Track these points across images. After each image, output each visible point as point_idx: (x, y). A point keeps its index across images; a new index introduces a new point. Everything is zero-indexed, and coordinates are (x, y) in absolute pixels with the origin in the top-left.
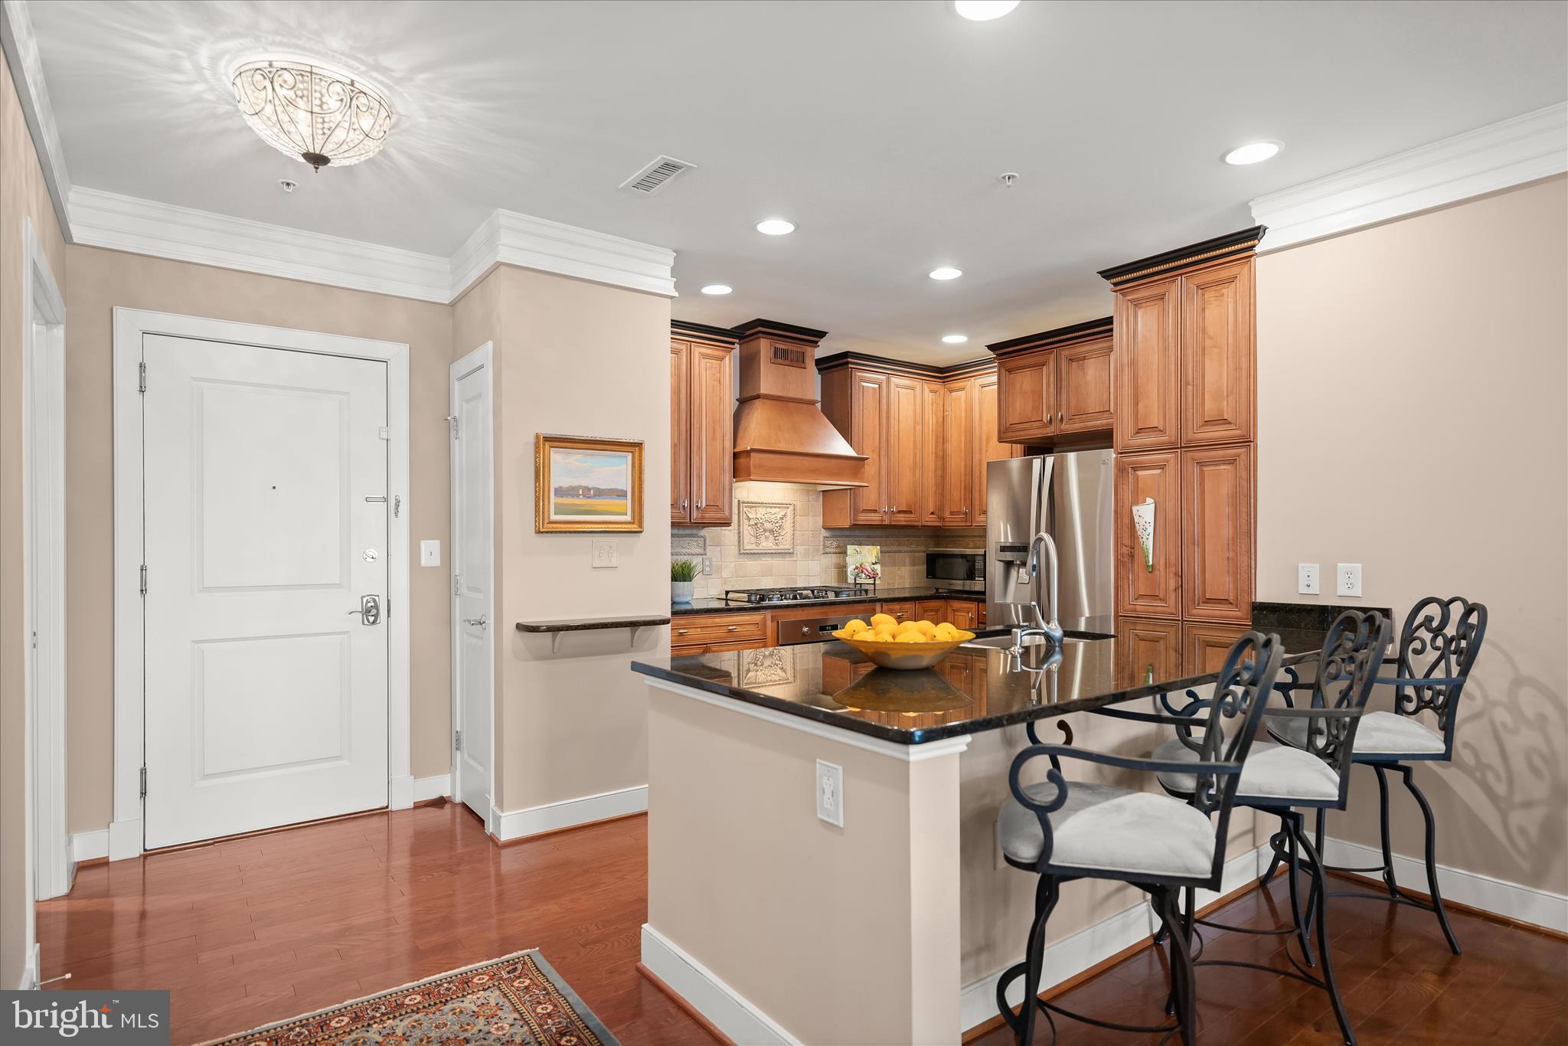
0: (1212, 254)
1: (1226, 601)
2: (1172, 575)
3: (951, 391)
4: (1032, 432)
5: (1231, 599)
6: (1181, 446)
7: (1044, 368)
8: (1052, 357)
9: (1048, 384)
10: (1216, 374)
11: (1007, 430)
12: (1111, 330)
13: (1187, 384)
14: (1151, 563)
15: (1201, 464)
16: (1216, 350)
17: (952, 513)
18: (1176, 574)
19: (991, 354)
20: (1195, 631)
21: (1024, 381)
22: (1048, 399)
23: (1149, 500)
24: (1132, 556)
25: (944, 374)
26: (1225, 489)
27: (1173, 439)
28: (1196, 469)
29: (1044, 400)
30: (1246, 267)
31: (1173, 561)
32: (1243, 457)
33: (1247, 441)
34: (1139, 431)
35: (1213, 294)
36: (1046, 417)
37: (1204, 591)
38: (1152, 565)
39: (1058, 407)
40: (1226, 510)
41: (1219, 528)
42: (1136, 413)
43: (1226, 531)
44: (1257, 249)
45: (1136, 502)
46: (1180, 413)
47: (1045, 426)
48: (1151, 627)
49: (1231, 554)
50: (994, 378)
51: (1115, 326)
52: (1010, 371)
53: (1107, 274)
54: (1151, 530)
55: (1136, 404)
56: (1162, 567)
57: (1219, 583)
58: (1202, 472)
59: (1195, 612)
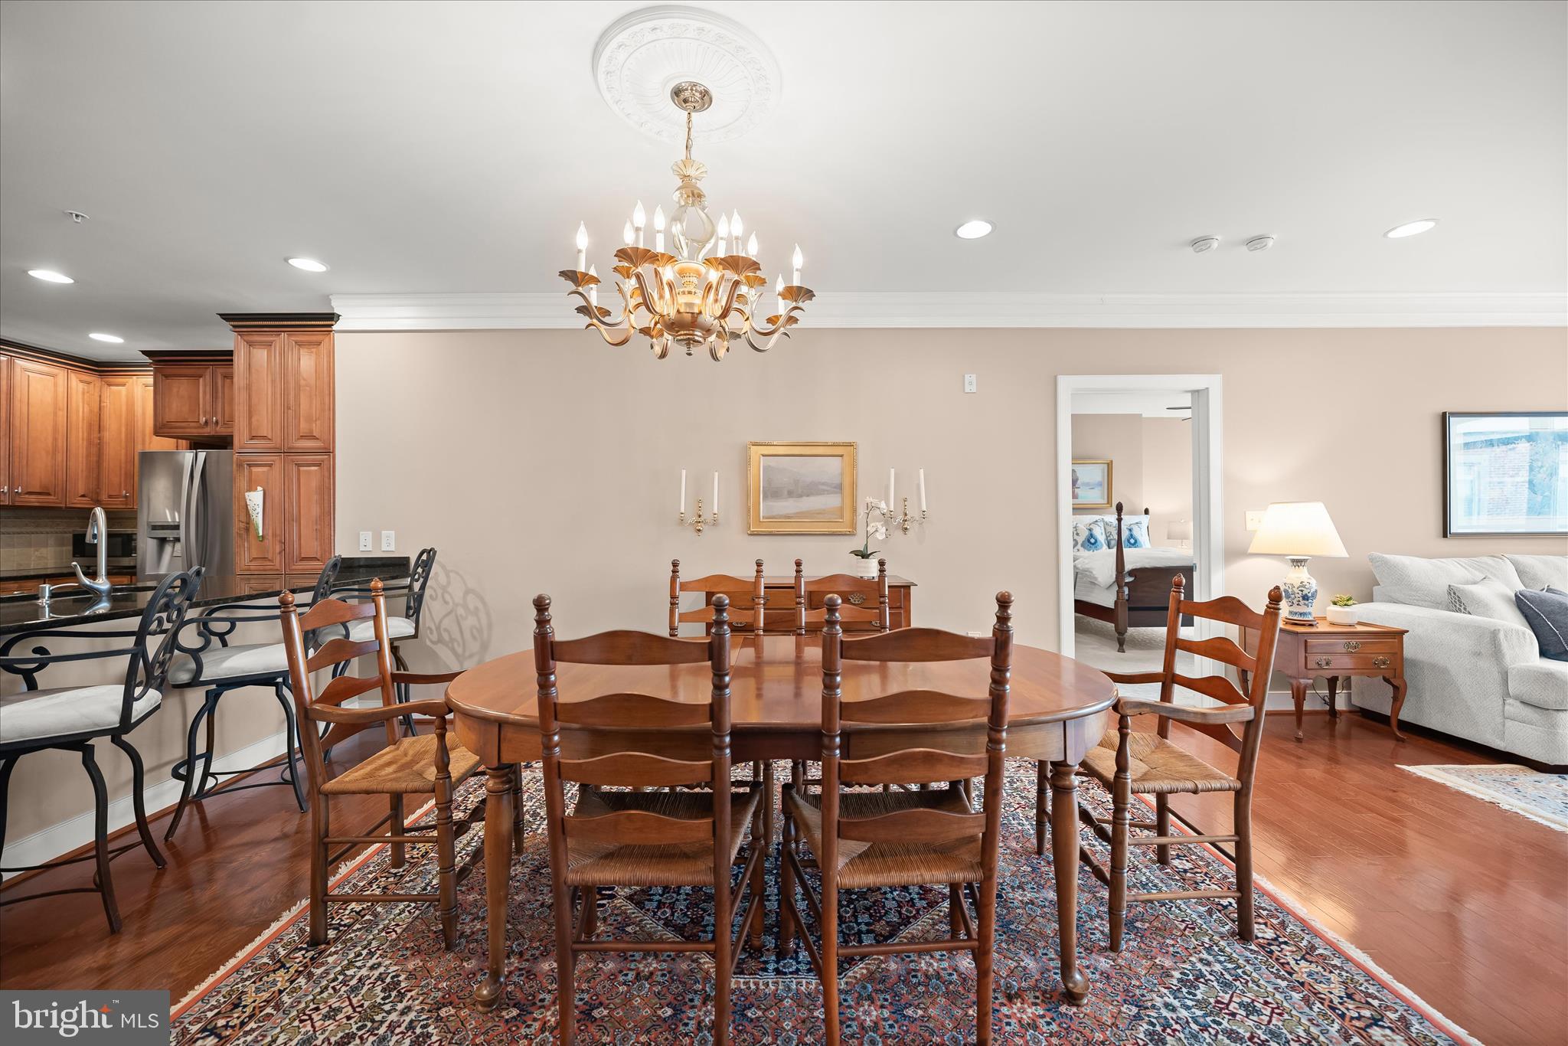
0: (304, 323)
1: (315, 559)
2: (277, 543)
3: (109, 385)
4: (188, 430)
5: (318, 557)
6: (286, 452)
7: (201, 380)
8: (208, 373)
9: (205, 392)
10: (306, 405)
11: (164, 426)
12: (232, 360)
13: (289, 408)
14: (261, 534)
15: (299, 465)
16: (308, 388)
17: (110, 496)
18: (280, 542)
19: (147, 360)
20: (294, 581)
21: (180, 388)
22: (204, 405)
23: (259, 488)
24: (247, 530)
25: (103, 368)
26: (314, 483)
27: (278, 446)
28: (295, 468)
29: (201, 406)
30: (327, 339)
31: (278, 532)
32: (326, 462)
33: (329, 451)
34: (253, 438)
35: (306, 350)
36: (203, 420)
37: (300, 553)
38: (263, 536)
39: (214, 413)
40: (315, 497)
41: (311, 511)
42: (250, 424)
43: (315, 511)
44: (334, 328)
45: (250, 490)
46: (284, 428)
47: (201, 427)
48: (262, 581)
49: (318, 527)
50: (150, 380)
51: (235, 358)
52: (167, 376)
53: (227, 317)
54: (260, 510)
55: (250, 418)
56: (270, 538)
57: (310, 546)
58: (299, 470)
59: (294, 567)
